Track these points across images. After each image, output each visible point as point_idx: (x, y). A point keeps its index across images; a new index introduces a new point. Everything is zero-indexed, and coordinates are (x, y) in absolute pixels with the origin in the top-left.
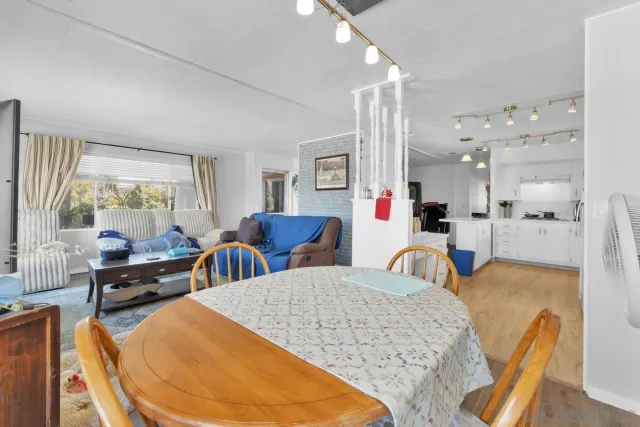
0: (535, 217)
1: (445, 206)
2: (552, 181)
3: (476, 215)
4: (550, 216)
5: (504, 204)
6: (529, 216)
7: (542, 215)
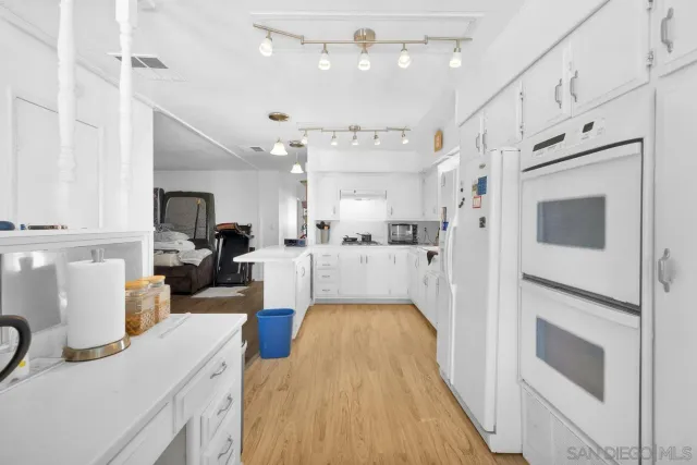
0: (354, 240)
1: (247, 228)
2: (370, 196)
3: (290, 243)
4: (367, 239)
5: (321, 226)
6: (349, 241)
7: (360, 239)
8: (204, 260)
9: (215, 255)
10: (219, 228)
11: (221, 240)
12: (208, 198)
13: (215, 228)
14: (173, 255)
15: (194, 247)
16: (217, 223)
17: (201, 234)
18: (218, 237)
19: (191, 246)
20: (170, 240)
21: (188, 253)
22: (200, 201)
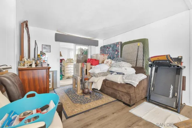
8: (140, 82)
9: (149, 78)
10: (152, 60)
11: (154, 68)
12: (144, 42)
13: (149, 60)
14: (120, 76)
15: (135, 71)
16: (150, 56)
17: (140, 64)
18: (151, 66)
19: (134, 71)
20: (120, 67)
21: (129, 76)
22: (139, 44)
